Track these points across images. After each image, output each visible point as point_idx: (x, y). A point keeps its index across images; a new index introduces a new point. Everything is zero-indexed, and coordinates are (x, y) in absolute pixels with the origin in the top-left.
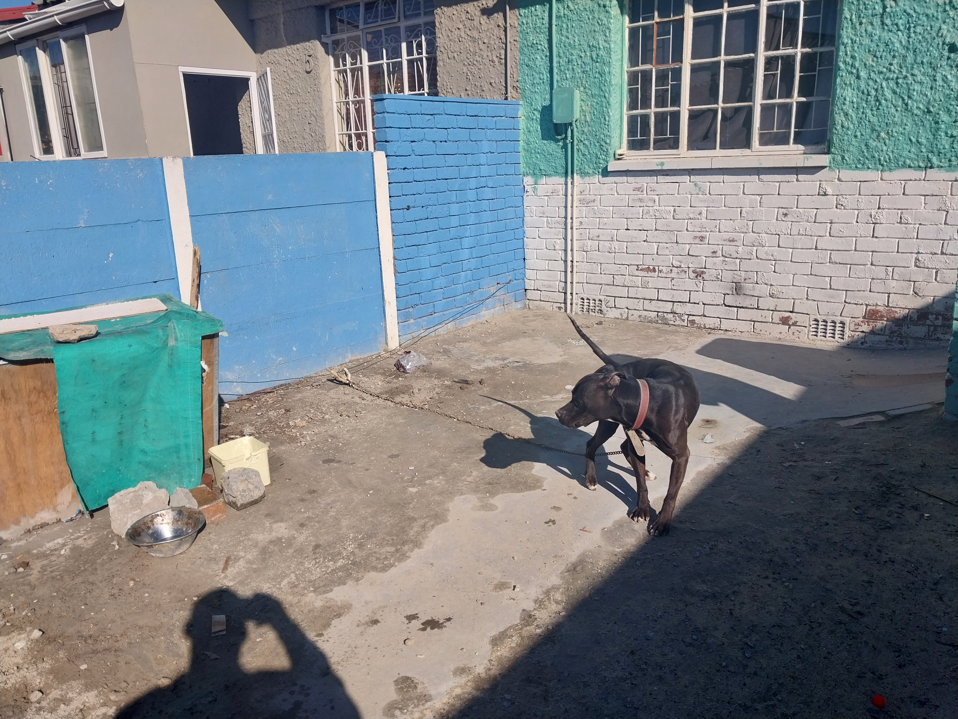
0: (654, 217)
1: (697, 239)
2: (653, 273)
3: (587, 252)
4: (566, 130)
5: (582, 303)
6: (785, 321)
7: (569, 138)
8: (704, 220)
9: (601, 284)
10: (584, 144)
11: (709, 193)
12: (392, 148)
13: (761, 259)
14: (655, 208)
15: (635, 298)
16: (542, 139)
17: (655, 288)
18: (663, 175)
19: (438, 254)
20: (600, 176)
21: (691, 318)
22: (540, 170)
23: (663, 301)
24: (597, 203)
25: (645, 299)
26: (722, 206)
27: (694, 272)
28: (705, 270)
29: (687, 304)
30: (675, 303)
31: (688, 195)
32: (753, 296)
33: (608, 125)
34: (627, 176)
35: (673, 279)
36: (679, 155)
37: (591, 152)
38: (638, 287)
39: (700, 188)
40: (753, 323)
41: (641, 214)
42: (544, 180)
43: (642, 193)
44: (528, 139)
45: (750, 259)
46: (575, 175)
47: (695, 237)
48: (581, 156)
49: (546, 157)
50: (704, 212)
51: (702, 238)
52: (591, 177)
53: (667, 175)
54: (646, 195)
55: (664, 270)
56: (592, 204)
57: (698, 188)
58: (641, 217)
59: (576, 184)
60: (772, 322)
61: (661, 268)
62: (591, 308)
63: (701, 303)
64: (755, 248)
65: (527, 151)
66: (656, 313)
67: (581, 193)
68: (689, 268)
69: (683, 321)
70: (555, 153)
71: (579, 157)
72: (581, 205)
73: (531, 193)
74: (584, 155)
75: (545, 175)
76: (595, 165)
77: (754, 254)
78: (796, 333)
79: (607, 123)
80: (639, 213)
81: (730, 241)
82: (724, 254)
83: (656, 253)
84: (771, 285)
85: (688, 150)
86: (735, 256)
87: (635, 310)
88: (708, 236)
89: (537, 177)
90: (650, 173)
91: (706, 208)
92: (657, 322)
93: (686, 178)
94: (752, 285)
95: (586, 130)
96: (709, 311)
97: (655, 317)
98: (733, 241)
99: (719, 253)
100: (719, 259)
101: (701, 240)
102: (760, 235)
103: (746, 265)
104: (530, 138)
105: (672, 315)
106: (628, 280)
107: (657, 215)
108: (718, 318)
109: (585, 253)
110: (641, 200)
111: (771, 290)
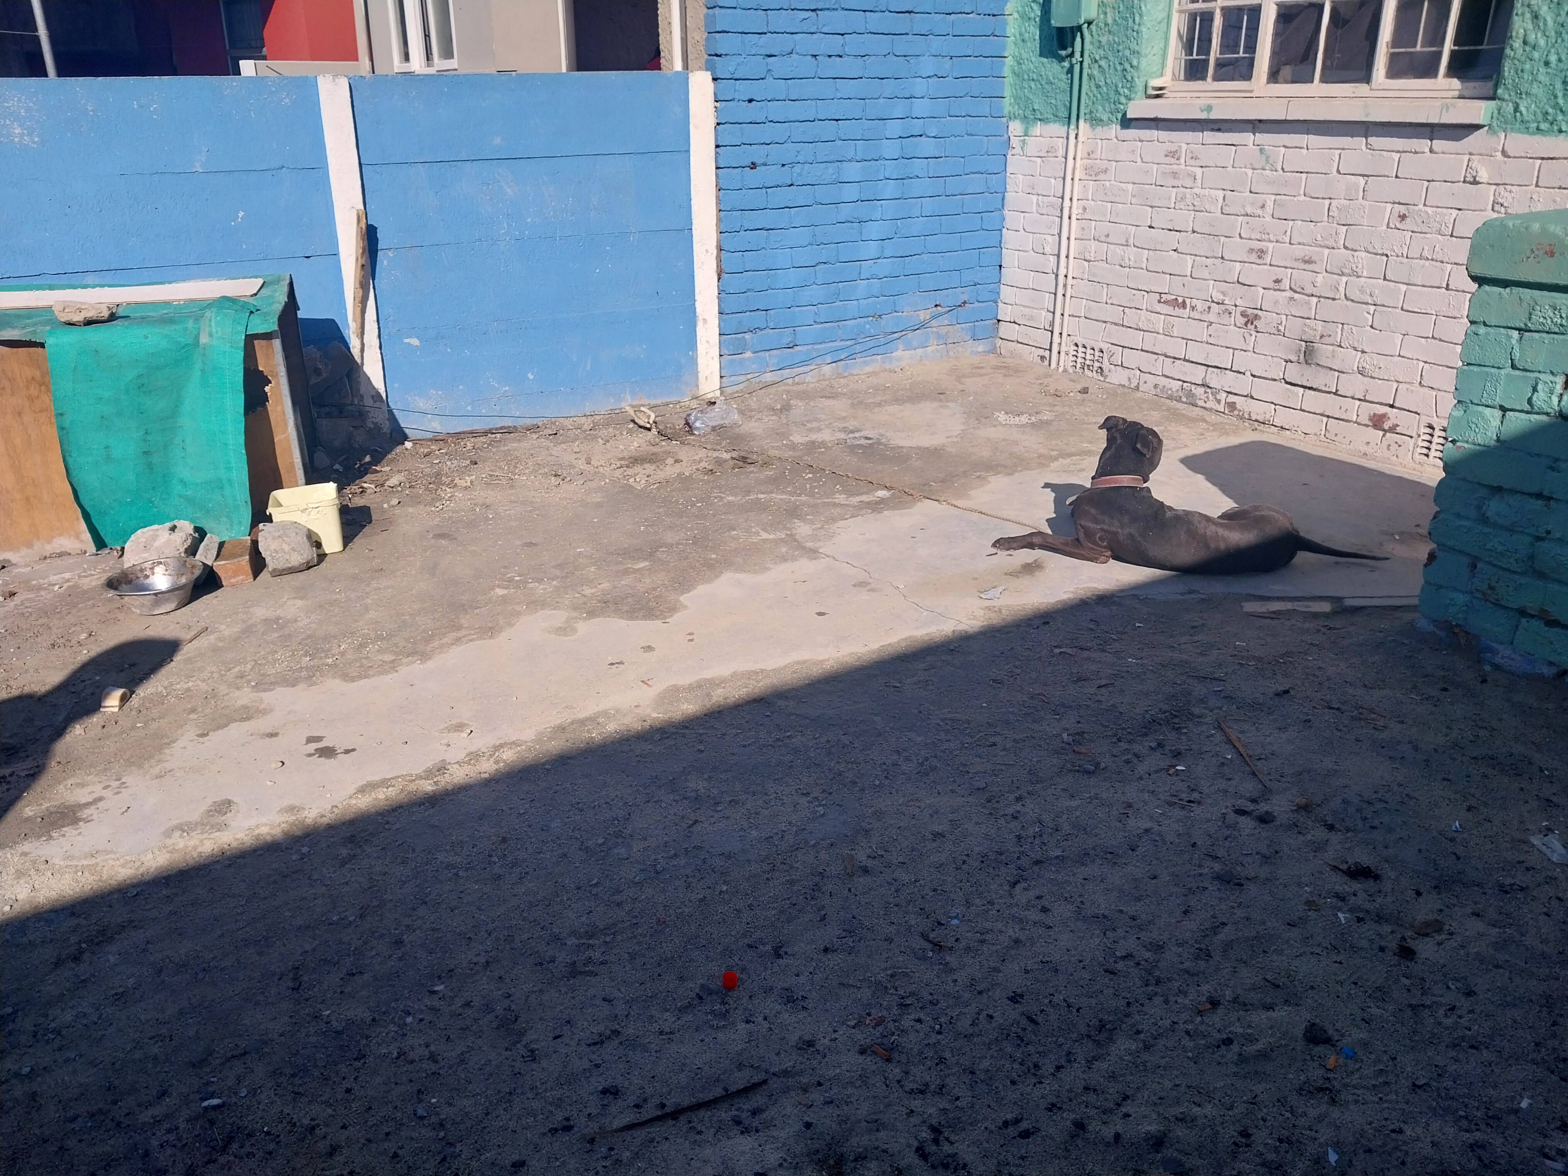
0: (1192, 208)
1: (1254, 254)
2: (1182, 310)
3: (1089, 261)
4: (1074, 39)
5: (1075, 353)
6: (1377, 422)
7: (1077, 55)
8: (1268, 219)
9: (1105, 322)
10: (1100, 66)
11: (1283, 169)
12: (726, 67)
13: (1352, 301)
14: (1195, 190)
15: (1152, 353)
16: (1041, 55)
17: (1183, 338)
18: (1213, 130)
19: (809, 247)
20: (1119, 127)
21: (1232, 399)
22: (1034, 110)
23: (1192, 362)
24: (1111, 175)
25: (1166, 356)
26: (1299, 195)
27: (1243, 314)
28: (1260, 313)
29: (1227, 372)
30: (1210, 369)
31: (1247, 171)
32: (1331, 369)
33: (1138, 33)
34: (1157, 129)
35: (1211, 323)
36: (1251, 91)
37: (1108, 81)
38: (1158, 333)
39: (1268, 157)
40: (1325, 419)
41: (1173, 200)
42: (1038, 129)
43: (1178, 162)
44: (1021, 54)
45: (1334, 299)
46: (1081, 122)
47: (1252, 250)
48: (1094, 89)
49: (1043, 88)
50: (1270, 204)
51: (1261, 253)
52: (1105, 128)
53: (1219, 130)
54: (1183, 167)
55: (1199, 307)
56: (1101, 177)
57: (1264, 157)
58: (1172, 205)
59: (1080, 138)
60: (1356, 422)
61: (1194, 301)
62: (1088, 362)
63: (1248, 374)
64: (1344, 279)
65: (1018, 76)
66: (1181, 383)
67: (1089, 155)
68: (1236, 306)
69: (1219, 401)
70: (1056, 81)
71: (1091, 91)
72: (1088, 177)
73: (1018, 150)
74: (1098, 87)
75: (1040, 120)
76: (1113, 106)
77: (1342, 289)
78: (1394, 447)
79: (1136, 27)
80: (1170, 198)
81: (1306, 262)
82: (1293, 286)
83: (1189, 274)
84: (1363, 352)
85: (1268, 83)
86: (1309, 292)
87: (1150, 373)
88: (1270, 250)
89: (1028, 123)
90: (1194, 124)
91: (1273, 197)
92: (1179, 400)
93: (1248, 138)
94: (1331, 348)
95: (1104, 40)
96: (1261, 389)
97: (1177, 391)
98: (1309, 262)
99: (1286, 284)
100: (1284, 294)
101: (1260, 257)
102: (1356, 254)
103: (1328, 310)
104: (1023, 52)
105: (1201, 390)
106: (1143, 319)
107: (1196, 204)
108: (1272, 403)
109: (1086, 264)
110: (1175, 175)
111: (1362, 361)
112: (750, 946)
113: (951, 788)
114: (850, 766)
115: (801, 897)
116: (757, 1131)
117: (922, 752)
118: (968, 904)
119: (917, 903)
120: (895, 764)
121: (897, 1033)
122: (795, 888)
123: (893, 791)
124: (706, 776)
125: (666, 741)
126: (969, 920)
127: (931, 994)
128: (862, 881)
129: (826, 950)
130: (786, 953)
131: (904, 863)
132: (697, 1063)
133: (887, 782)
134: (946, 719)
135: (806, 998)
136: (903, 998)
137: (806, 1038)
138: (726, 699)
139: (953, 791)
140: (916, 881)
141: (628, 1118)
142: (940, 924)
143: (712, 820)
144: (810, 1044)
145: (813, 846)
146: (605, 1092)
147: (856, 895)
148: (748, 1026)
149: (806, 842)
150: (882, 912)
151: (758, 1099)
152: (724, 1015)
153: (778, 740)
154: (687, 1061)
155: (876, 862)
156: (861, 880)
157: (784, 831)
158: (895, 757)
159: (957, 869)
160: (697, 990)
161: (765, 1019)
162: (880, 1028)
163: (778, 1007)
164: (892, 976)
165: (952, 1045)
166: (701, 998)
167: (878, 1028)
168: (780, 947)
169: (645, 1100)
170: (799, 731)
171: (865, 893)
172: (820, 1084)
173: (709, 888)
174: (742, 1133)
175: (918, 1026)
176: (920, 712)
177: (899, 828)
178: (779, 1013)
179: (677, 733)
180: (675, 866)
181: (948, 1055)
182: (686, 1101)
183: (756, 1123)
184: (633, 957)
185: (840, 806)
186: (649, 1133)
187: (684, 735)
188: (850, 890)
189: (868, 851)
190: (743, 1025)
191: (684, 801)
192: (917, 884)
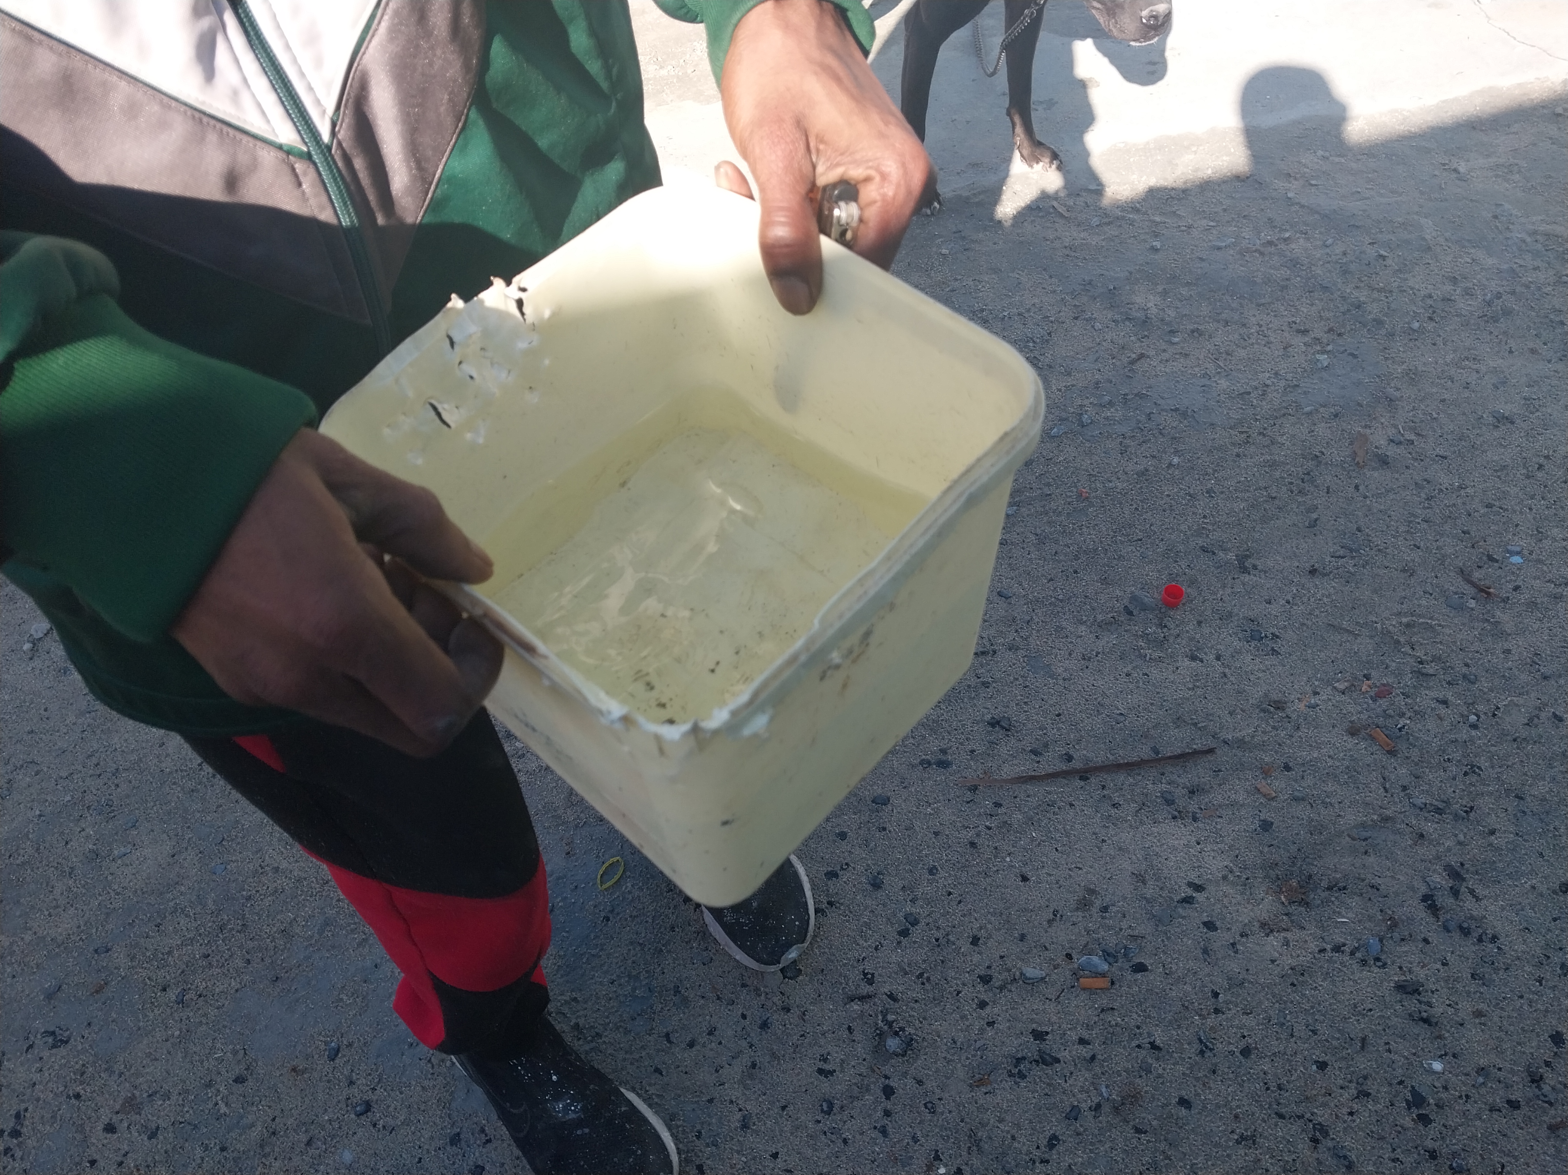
112: (1204, 550)
113: (1531, 345)
114: (1376, 295)
115: (1284, 489)
116: (1195, 819)
117: (1493, 283)
118: (1540, 535)
119: (1459, 522)
120: (1447, 300)
121: (1408, 714)
122: (1277, 474)
123: (1440, 341)
124: (1160, 288)
125: (1106, 228)
126: (1539, 561)
127: (1467, 665)
128: (1376, 476)
129: (1313, 572)
130: (1255, 567)
131: (1445, 458)
132: (1120, 706)
133: (1430, 326)
134: (1535, 233)
135: (1277, 637)
136: (1421, 663)
137: (1274, 696)
138: (1197, 170)
139: (1533, 351)
140: (1461, 487)
141: (1024, 766)
142: (1491, 558)
143: (1165, 356)
144: (1279, 706)
145: (1309, 414)
146: (994, 723)
147: (1365, 497)
148: (1194, 664)
149: (1299, 407)
150: (1402, 529)
151: (1198, 773)
152: (1161, 643)
153: (1270, 243)
154: (1107, 701)
155: (1400, 450)
156: (1376, 474)
157: (1267, 386)
158: (1448, 287)
159: (1528, 477)
160: (1126, 602)
161: (1218, 658)
162: (1383, 703)
163: (1237, 644)
164: (1408, 625)
165: (1493, 749)
166: (1130, 613)
167: (1381, 701)
168: (1247, 557)
169: (1046, 745)
170: (1301, 232)
171: (1379, 495)
172: (1287, 768)
173: (1154, 457)
174: (1174, 818)
175: (1442, 710)
176: (1495, 217)
177: (1443, 401)
178: (1239, 652)
179: (1123, 218)
180: (1107, 418)
181: (1483, 762)
182: (1100, 756)
183: (1193, 807)
184: (1041, 540)
185: (1354, 356)
186: (1049, 793)
187: (1132, 223)
188: (1357, 487)
189: (1391, 432)
190: (1187, 662)
191: (1127, 323)
192: (1462, 492)
